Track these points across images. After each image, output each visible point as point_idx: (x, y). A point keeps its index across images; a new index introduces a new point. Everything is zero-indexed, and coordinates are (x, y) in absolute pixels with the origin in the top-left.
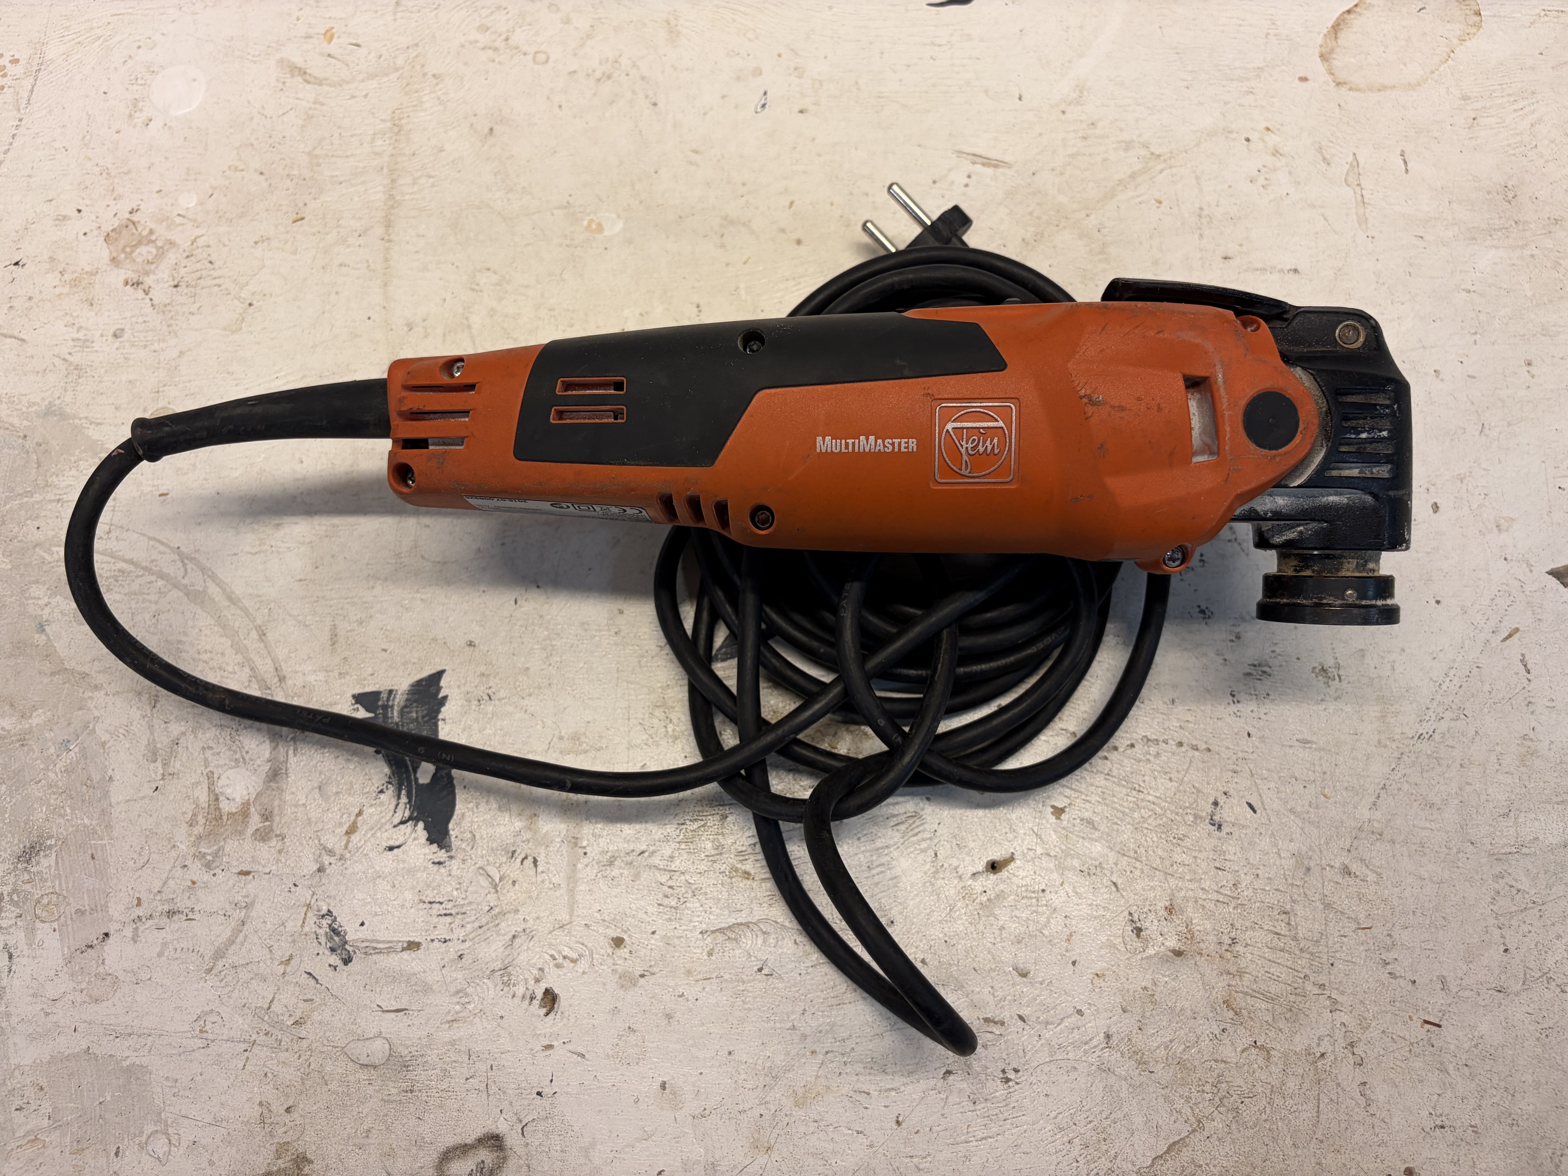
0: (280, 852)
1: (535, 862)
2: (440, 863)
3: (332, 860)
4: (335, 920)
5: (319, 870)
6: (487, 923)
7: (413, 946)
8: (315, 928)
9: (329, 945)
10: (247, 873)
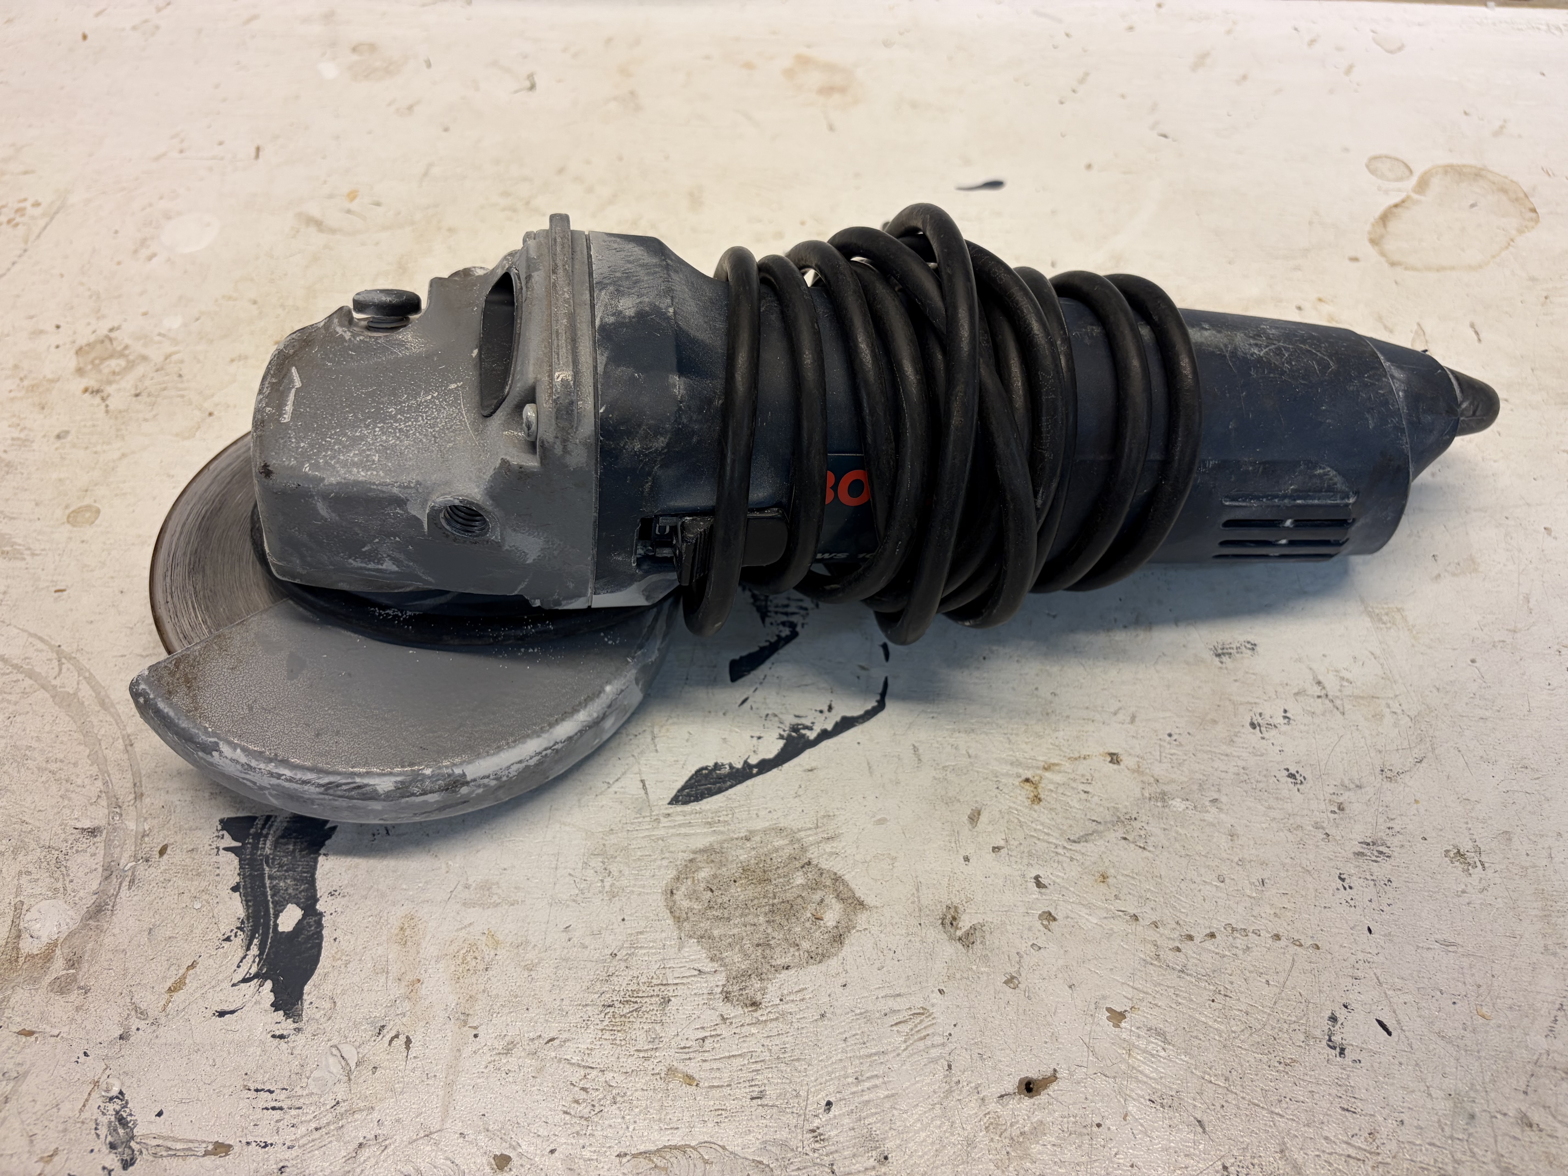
0: (78, 1009)
1: (408, 1041)
2: (282, 1037)
3: (142, 1024)
4: (125, 1106)
5: (121, 1037)
6: (328, 1124)
7: (221, 1149)
8: (97, 1114)
9: (109, 1139)
10: (30, 1033)
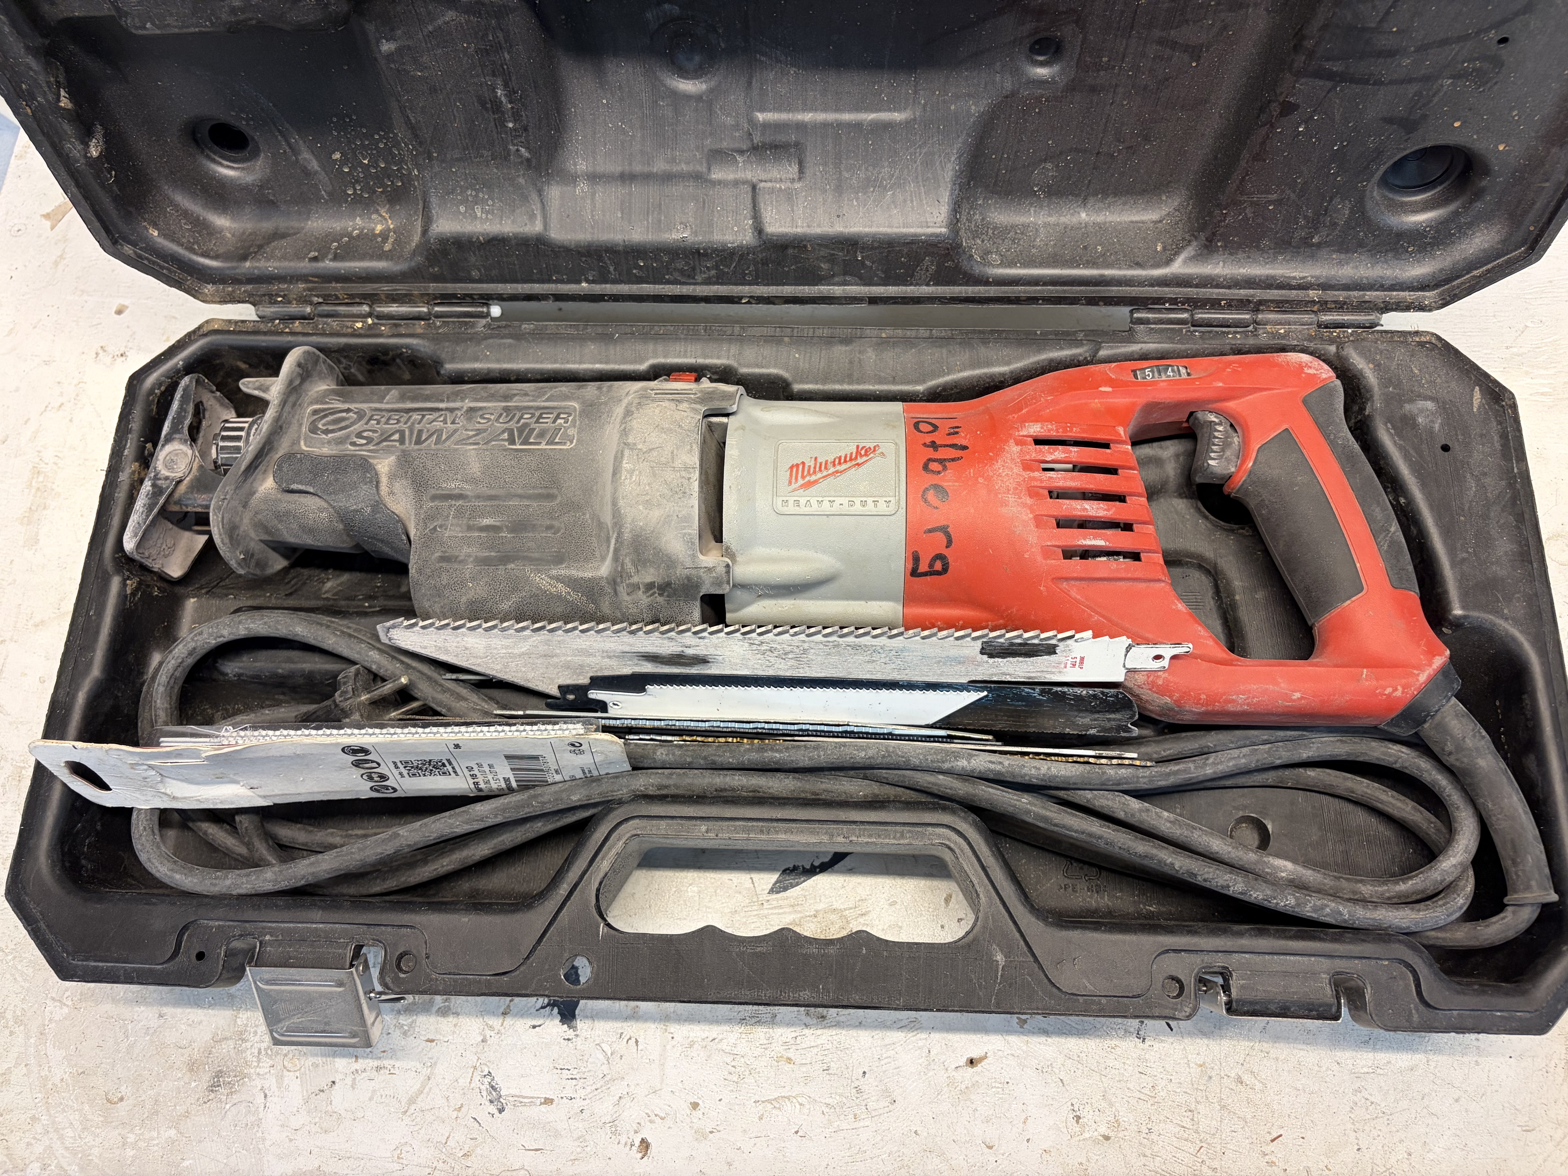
0: (455, 1025)
1: (637, 1042)
2: (568, 1039)
3: (492, 1034)
4: (493, 1079)
5: (482, 1041)
6: (601, 1087)
7: (548, 1101)
8: (479, 1084)
9: (489, 1097)
10: (432, 1041)
